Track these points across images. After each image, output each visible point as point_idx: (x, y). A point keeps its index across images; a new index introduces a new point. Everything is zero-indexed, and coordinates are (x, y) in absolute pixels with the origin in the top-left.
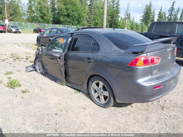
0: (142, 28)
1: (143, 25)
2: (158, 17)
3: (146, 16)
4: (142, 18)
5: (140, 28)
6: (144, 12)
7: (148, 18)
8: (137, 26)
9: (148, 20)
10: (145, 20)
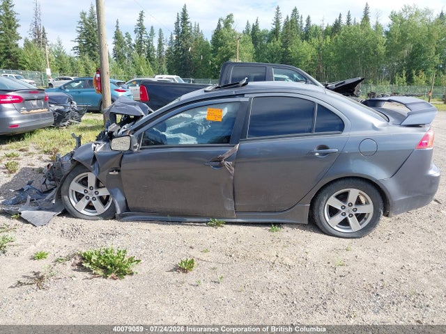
0: (86, 69)
1: (88, 60)
2: (115, 43)
3: (87, 40)
4: (77, 44)
5: (82, 68)
6: (79, 29)
7: (94, 45)
8: (72, 64)
9: (94, 50)
10: (86, 49)
